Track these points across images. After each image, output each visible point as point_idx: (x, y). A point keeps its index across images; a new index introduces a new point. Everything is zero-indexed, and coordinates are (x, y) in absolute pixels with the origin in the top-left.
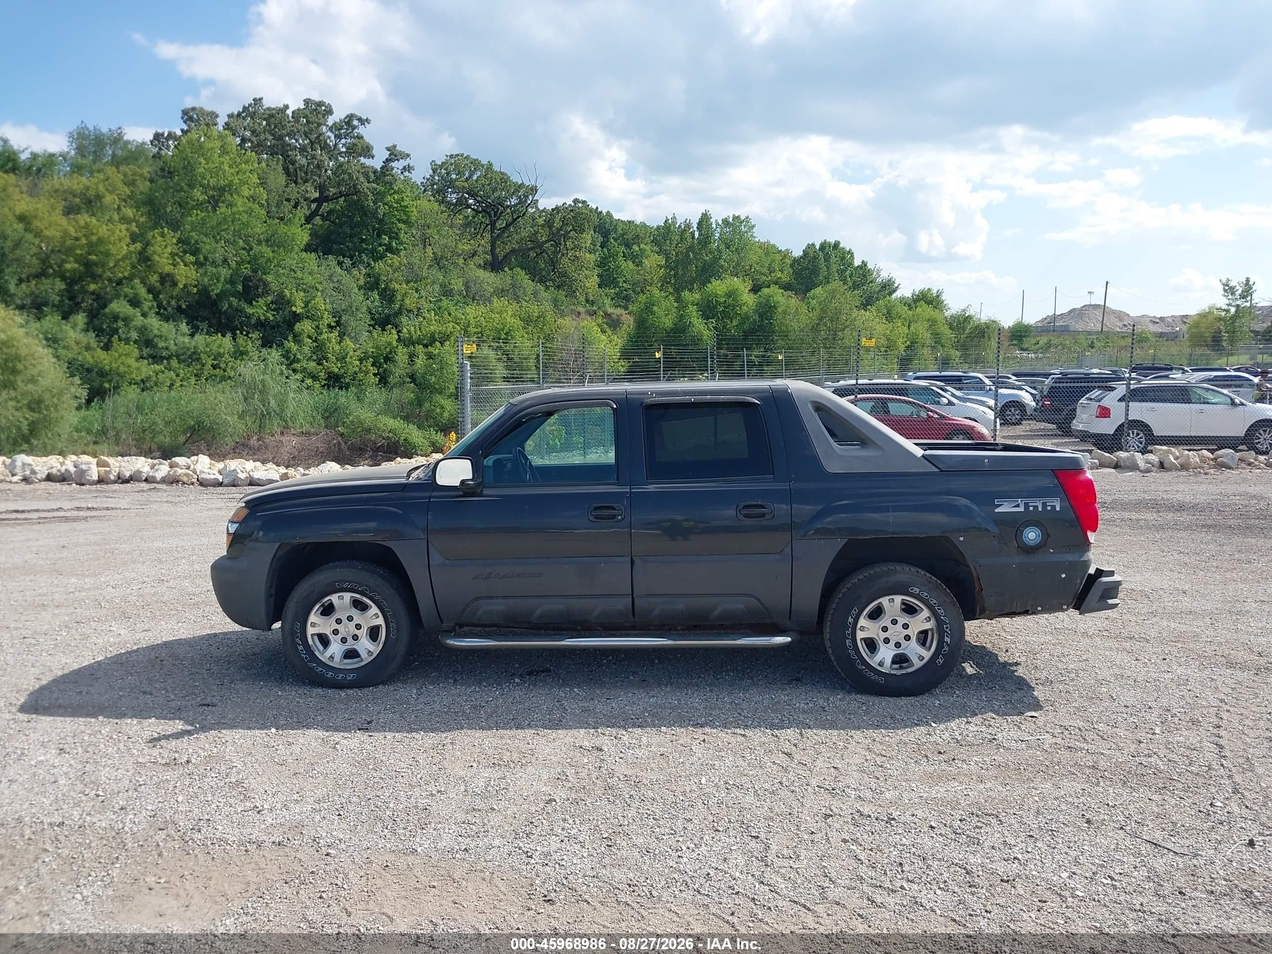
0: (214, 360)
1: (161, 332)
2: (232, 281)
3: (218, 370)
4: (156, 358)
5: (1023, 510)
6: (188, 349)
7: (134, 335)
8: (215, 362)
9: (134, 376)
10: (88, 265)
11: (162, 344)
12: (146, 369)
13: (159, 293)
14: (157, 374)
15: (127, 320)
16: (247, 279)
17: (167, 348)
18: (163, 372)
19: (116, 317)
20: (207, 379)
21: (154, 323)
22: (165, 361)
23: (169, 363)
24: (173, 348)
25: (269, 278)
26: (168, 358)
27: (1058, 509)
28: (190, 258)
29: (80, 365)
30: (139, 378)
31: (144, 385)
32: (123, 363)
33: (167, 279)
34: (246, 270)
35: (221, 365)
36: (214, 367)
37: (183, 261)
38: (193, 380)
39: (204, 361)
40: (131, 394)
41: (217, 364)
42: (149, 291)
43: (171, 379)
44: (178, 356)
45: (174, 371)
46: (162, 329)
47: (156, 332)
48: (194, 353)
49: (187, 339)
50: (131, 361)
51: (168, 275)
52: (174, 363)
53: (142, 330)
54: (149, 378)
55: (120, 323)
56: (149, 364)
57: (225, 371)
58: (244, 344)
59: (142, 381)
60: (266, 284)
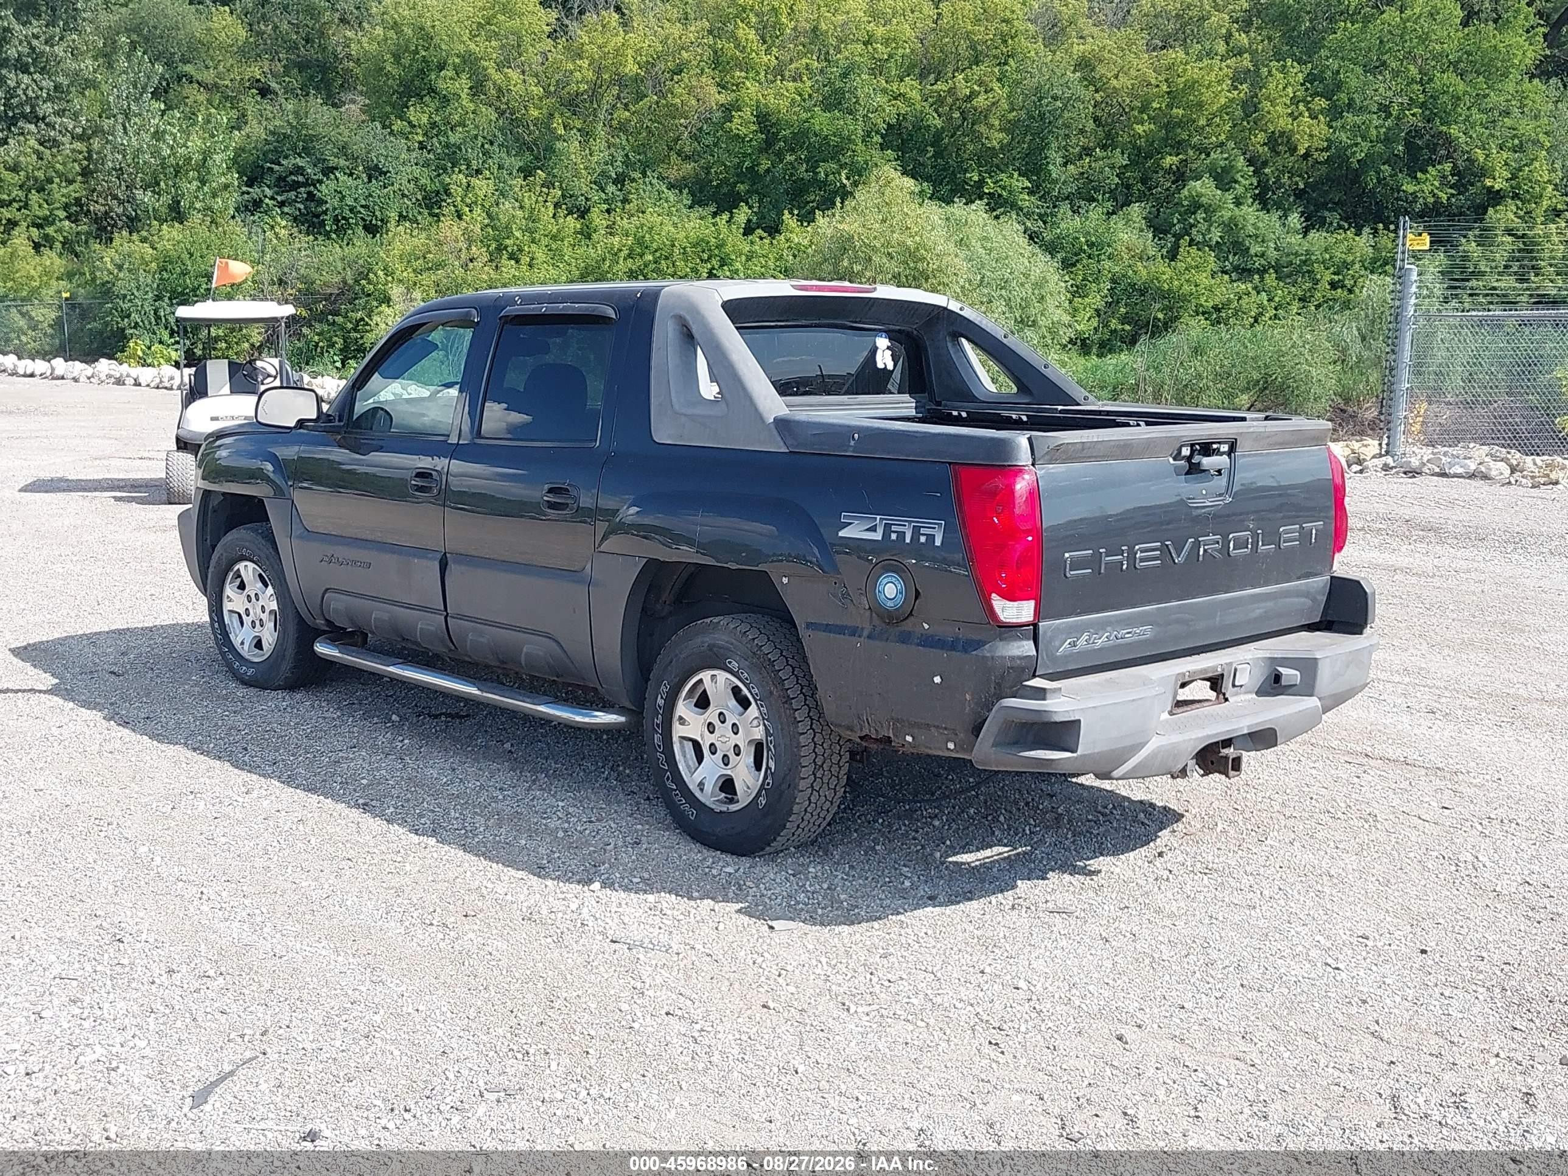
0: (1334, 274)
1: (1258, 229)
2: (1387, 140)
3: (1339, 290)
4: (1244, 272)
5: (880, 538)
6: (1296, 254)
7: (1216, 235)
8: (1336, 278)
9: (1202, 300)
10: (1170, 126)
11: (1255, 249)
12: (1224, 290)
13: (1265, 164)
14: (1240, 298)
15: (1210, 210)
16: (1416, 132)
17: (1263, 255)
18: (1248, 294)
19: (1196, 206)
20: (1318, 307)
21: (1250, 213)
22: (1256, 277)
23: (1262, 279)
24: (1272, 254)
25: (1454, 131)
26: (1262, 272)
27: (938, 543)
28: (1321, 103)
29: (1129, 284)
30: (1211, 304)
31: (1216, 315)
32: (1188, 281)
33: (1279, 142)
34: (1413, 118)
35: (1347, 282)
36: (1334, 285)
37: (1308, 109)
38: (1295, 307)
39: (1319, 277)
40: (1193, 328)
41: (1339, 281)
42: (1251, 162)
43: (1260, 306)
44: (1277, 268)
45: (1268, 293)
46: (1260, 225)
47: (1251, 230)
48: (1304, 262)
49: (1295, 239)
50: (1204, 279)
51: (1282, 134)
52: (1270, 278)
53: (1231, 226)
54: (1226, 305)
55: (1200, 215)
56: (1232, 281)
57: (1350, 291)
58: (1390, 245)
59: (1217, 309)
60: (1449, 141)
